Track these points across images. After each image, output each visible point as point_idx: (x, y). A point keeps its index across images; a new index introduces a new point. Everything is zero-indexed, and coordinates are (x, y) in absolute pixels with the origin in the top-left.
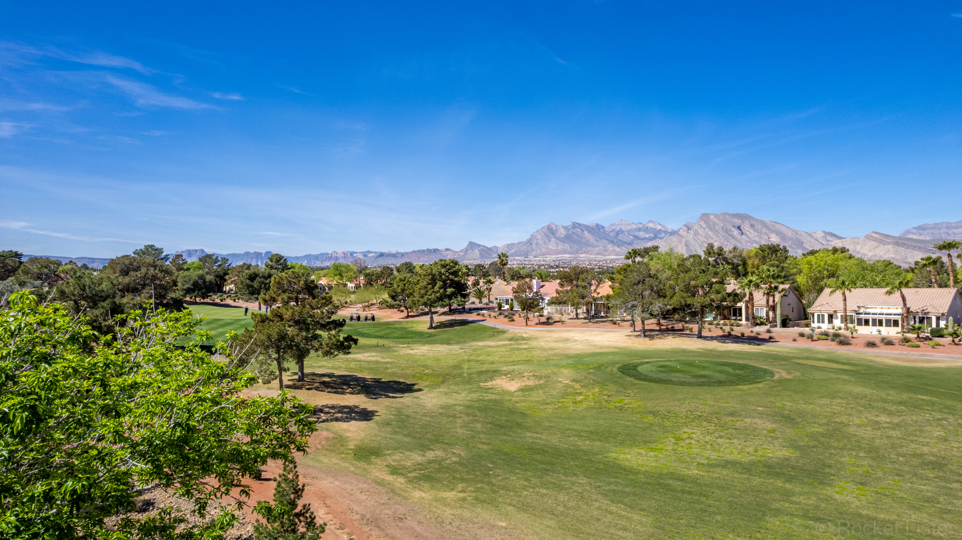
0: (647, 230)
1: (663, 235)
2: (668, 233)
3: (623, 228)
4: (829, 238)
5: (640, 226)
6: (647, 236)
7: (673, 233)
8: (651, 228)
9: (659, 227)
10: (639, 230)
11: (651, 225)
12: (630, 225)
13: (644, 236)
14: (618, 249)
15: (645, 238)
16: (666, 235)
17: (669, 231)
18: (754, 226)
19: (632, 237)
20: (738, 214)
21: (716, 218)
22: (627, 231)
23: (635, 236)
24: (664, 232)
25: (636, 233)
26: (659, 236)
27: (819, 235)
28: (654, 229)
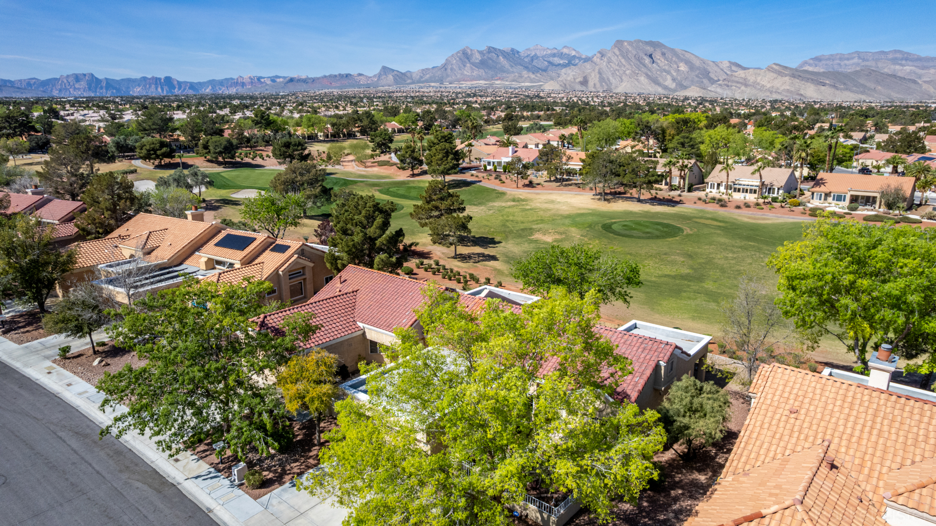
0: (561, 55)
1: (577, 61)
2: (583, 59)
3: (538, 54)
5: (555, 51)
6: (561, 62)
7: (587, 60)
8: (566, 54)
9: (573, 53)
10: (554, 55)
11: (565, 51)
12: (544, 50)
13: (558, 62)
14: (533, 76)
15: (559, 65)
16: (580, 61)
17: (583, 57)
18: (665, 54)
19: (546, 63)
20: (651, 41)
21: (629, 45)
22: (542, 57)
23: (549, 62)
24: (578, 58)
25: (551, 59)
26: (573, 62)
28: (569, 55)
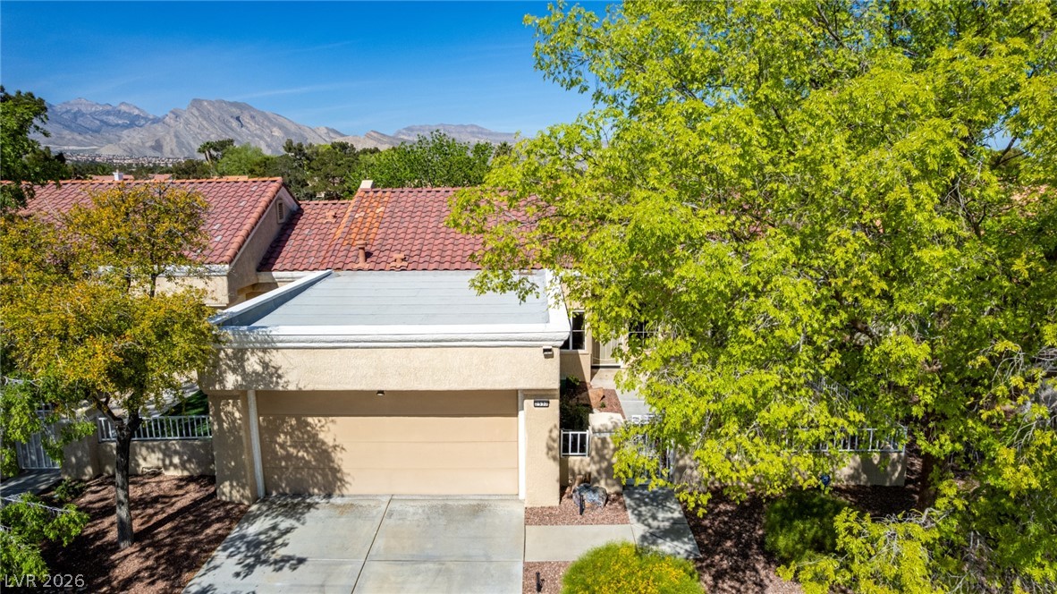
0: (119, 114)
1: (143, 122)
2: (150, 120)
3: (84, 109)
4: (332, 135)
5: (109, 108)
6: (120, 122)
7: (156, 121)
8: (125, 112)
9: (136, 112)
10: (108, 113)
11: (123, 108)
12: (92, 106)
13: (116, 122)
14: (79, 138)
15: (117, 125)
16: (147, 122)
17: (151, 117)
18: (254, 118)
19: (98, 122)
20: (237, 102)
21: (211, 105)
22: (90, 114)
23: (101, 121)
24: (143, 118)
25: (104, 118)
26: (137, 123)
27: (323, 131)
28: (130, 114)
